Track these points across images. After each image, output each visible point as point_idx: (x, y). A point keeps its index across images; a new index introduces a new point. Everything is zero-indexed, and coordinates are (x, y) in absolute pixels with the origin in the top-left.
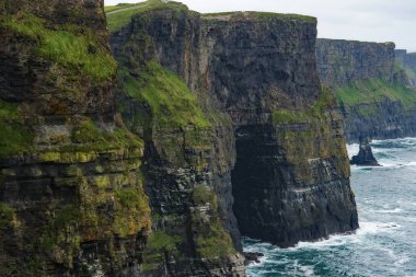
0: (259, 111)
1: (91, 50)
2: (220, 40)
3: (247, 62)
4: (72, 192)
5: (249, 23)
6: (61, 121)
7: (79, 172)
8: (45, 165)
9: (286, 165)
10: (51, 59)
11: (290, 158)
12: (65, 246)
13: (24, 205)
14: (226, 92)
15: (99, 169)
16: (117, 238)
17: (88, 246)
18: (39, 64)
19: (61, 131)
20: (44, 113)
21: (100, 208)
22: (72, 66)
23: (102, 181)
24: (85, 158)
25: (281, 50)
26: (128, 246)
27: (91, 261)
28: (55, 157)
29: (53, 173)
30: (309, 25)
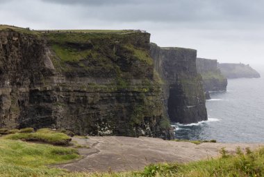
1: (147, 56)
2: (166, 57)
3: (174, 63)
4: (141, 101)
5: (175, 51)
6: (139, 78)
7: (144, 95)
8: (133, 92)
9: (185, 98)
10: (137, 59)
11: (187, 96)
12: (139, 118)
13: (127, 104)
14: (167, 73)
15: (150, 94)
16: (154, 116)
17: (146, 119)
18: (133, 60)
19: (140, 82)
20: (134, 76)
21: (149, 107)
22: (142, 61)
23: (151, 98)
24: (146, 91)
25: (185, 60)
26: (157, 119)
27: (146, 124)
28: (137, 90)
29: (136, 95)
30: (194, 53)
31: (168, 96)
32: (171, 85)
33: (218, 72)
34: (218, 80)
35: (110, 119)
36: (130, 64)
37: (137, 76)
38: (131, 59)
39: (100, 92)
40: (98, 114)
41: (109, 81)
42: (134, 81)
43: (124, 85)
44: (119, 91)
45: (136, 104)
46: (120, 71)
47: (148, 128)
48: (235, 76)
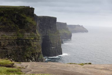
0: (46, 33)
1: (33, 20)
3: (45, 25)
4: (30, 45)
5: (45, 18)
7: (31, 41)
8: (25, 40)
9: (51, 43)
11: (51, 42)
12: (29, 54)
13: (22, 46)
14: (41, 30)
15: (34, 41)
16: (37, 53)
17: (32, 54)
19: (29, 34)
20: (26, 31)
21: (34, 47)
22: (30, 23)
23: (35, 43)
24: (32, 39)
25: (50, 23)
26: (38, 54)
27: (33, 57)
28: (27, 38)
29: (27, 41)
31: (42, 42)
32: (43, 36)
33: (67, 29)
34: (67, 33)
35: (13, 54)
36: (24, 24)
37: (28, 31)
38: (24, 22)
39: (8, 40)
40: (7, 52)
41: (12, 34)
42: (26, 34)
43: (21, 36)
44: (18, 39)
45: (27, 46)
46: (19, 29)
47: (34, 59)
48: (76, 32)
